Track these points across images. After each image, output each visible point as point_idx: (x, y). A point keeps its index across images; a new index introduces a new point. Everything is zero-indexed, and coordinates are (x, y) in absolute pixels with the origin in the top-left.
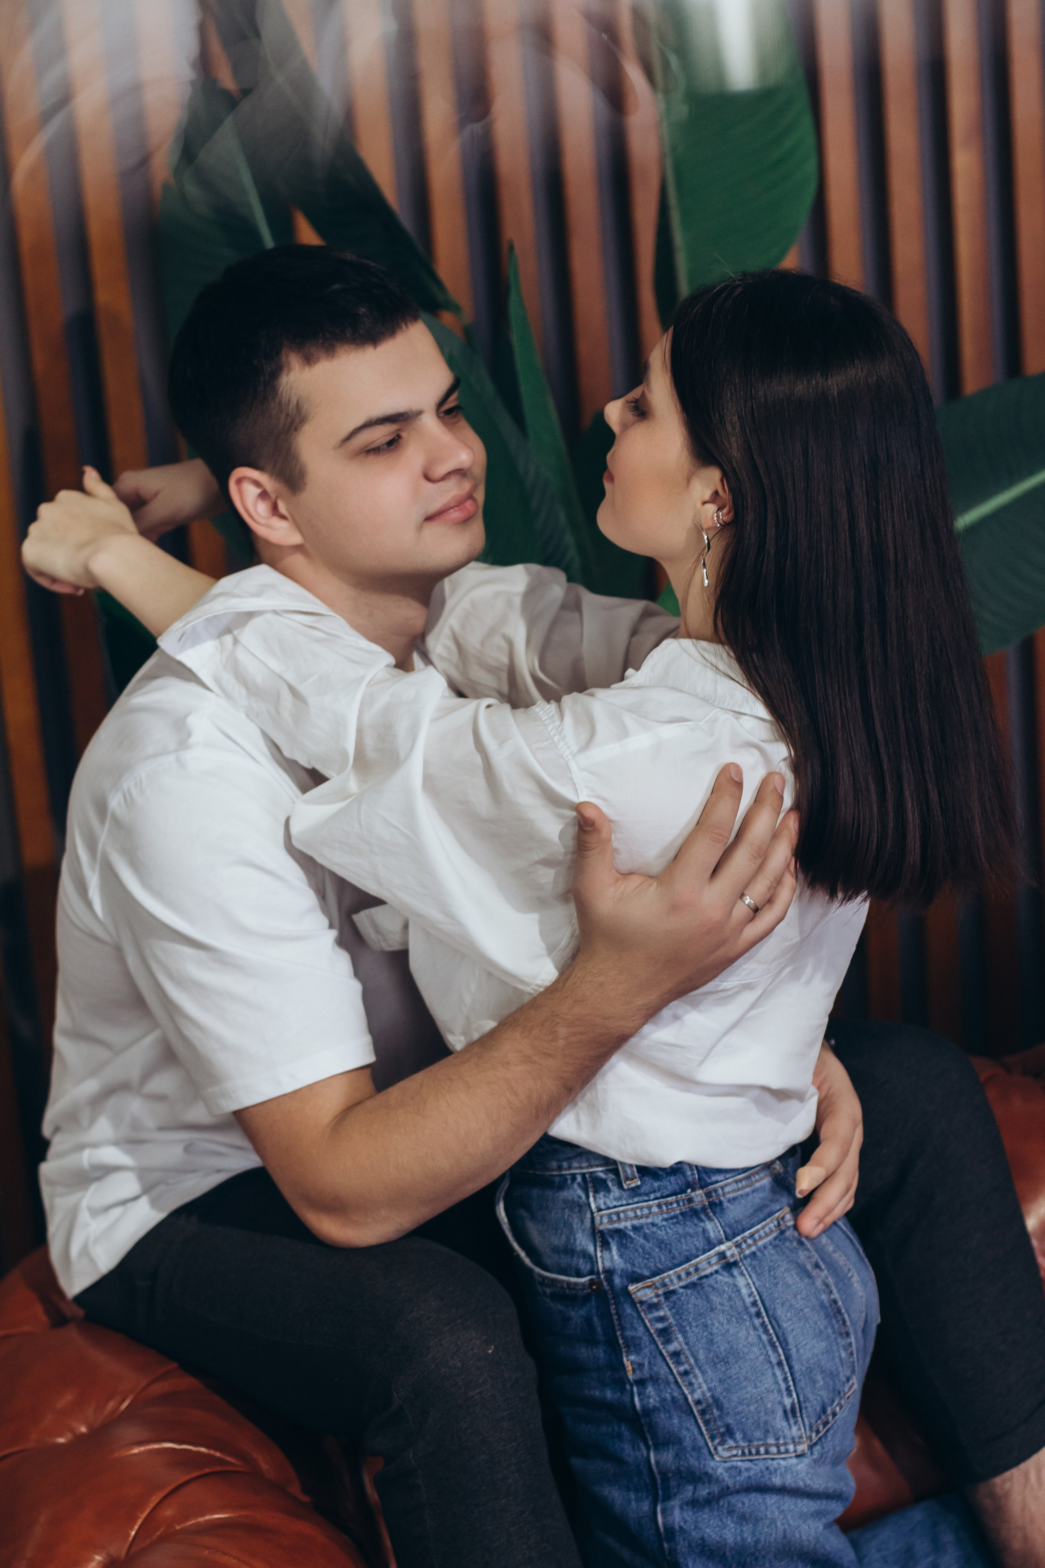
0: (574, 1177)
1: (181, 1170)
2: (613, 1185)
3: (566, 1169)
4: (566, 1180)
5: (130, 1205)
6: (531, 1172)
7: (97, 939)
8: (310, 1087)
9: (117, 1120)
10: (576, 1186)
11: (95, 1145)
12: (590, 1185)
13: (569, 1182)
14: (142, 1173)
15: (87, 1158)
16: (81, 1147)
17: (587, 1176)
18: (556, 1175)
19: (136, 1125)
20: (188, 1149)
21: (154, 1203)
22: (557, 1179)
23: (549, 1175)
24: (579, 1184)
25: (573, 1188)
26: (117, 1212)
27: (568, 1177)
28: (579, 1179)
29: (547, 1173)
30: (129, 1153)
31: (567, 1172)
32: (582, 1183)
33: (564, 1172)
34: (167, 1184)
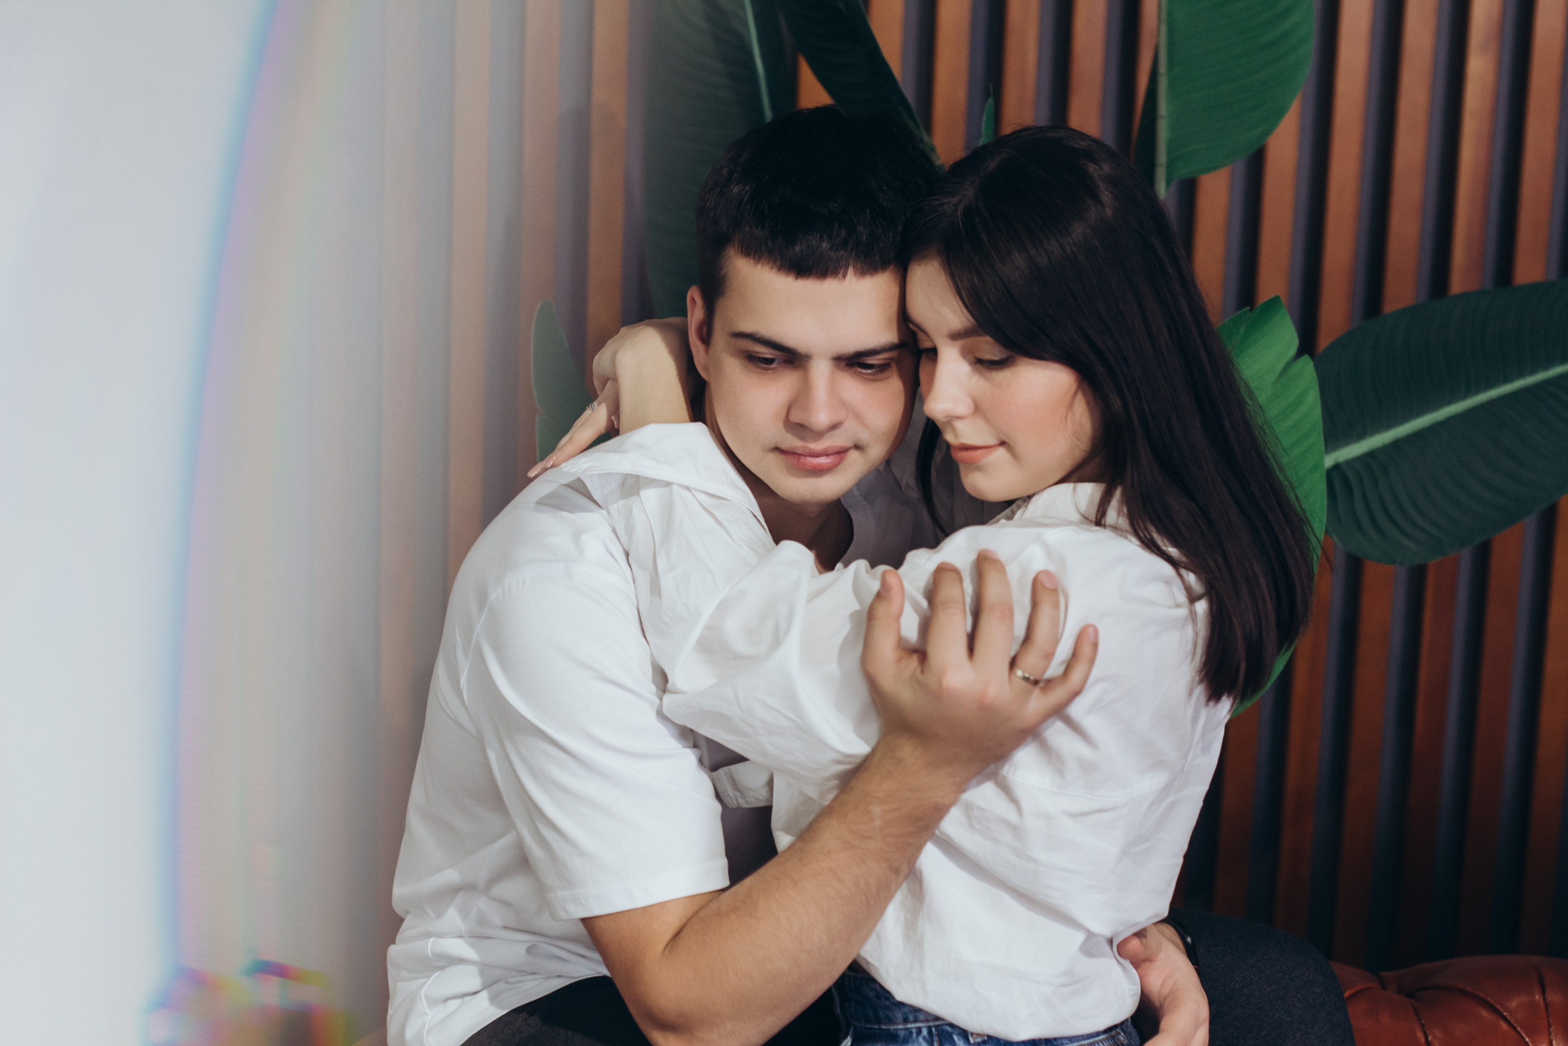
0: (919, 1031)
1: (524, 972)
2: (959, 1040)
3: (911, 1022)
4: (911, 1033)
5: (467, 999)
6: (876, 1027)
7: (461, 727)
8: (662, 905)
9: (464, 913)
10: (921, 1039)
11: (440, 935)
12: (936, 1039)
13: (915, 1035)
14: (484, 968)
15: (431, 945)
16: (428, 935)
17: (933, 1029)
18: (900, 1029)
19: (482, 920)
20: (529, 950)
21: (493, 999)
22: (902, 1034)
23: (894, 1029)
24: (924, 1038)
25: (918, 1042)
26: (456, 1003)
27: (914, 1031)
28: (925, 1032)
29: (892, 1027)
30: (472, 945)
31: (913, 1025)
32: (927, 1037)
33: (909, 1026)
34: (507, 983)
